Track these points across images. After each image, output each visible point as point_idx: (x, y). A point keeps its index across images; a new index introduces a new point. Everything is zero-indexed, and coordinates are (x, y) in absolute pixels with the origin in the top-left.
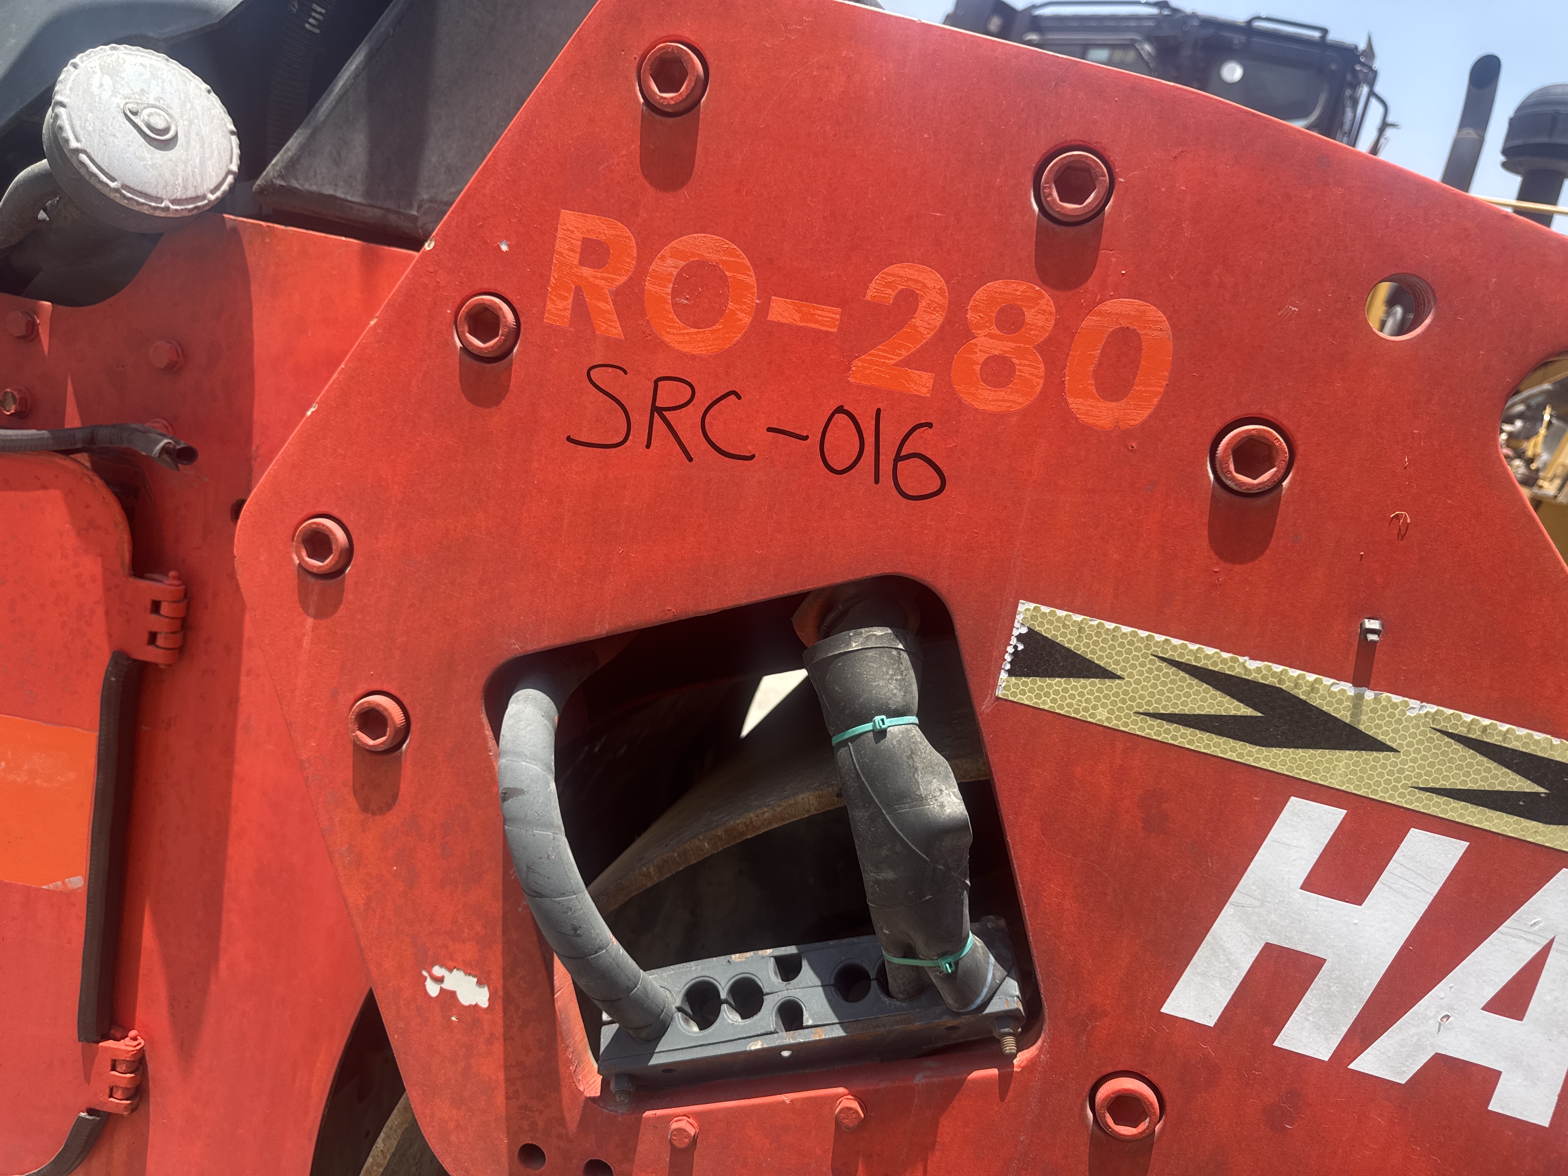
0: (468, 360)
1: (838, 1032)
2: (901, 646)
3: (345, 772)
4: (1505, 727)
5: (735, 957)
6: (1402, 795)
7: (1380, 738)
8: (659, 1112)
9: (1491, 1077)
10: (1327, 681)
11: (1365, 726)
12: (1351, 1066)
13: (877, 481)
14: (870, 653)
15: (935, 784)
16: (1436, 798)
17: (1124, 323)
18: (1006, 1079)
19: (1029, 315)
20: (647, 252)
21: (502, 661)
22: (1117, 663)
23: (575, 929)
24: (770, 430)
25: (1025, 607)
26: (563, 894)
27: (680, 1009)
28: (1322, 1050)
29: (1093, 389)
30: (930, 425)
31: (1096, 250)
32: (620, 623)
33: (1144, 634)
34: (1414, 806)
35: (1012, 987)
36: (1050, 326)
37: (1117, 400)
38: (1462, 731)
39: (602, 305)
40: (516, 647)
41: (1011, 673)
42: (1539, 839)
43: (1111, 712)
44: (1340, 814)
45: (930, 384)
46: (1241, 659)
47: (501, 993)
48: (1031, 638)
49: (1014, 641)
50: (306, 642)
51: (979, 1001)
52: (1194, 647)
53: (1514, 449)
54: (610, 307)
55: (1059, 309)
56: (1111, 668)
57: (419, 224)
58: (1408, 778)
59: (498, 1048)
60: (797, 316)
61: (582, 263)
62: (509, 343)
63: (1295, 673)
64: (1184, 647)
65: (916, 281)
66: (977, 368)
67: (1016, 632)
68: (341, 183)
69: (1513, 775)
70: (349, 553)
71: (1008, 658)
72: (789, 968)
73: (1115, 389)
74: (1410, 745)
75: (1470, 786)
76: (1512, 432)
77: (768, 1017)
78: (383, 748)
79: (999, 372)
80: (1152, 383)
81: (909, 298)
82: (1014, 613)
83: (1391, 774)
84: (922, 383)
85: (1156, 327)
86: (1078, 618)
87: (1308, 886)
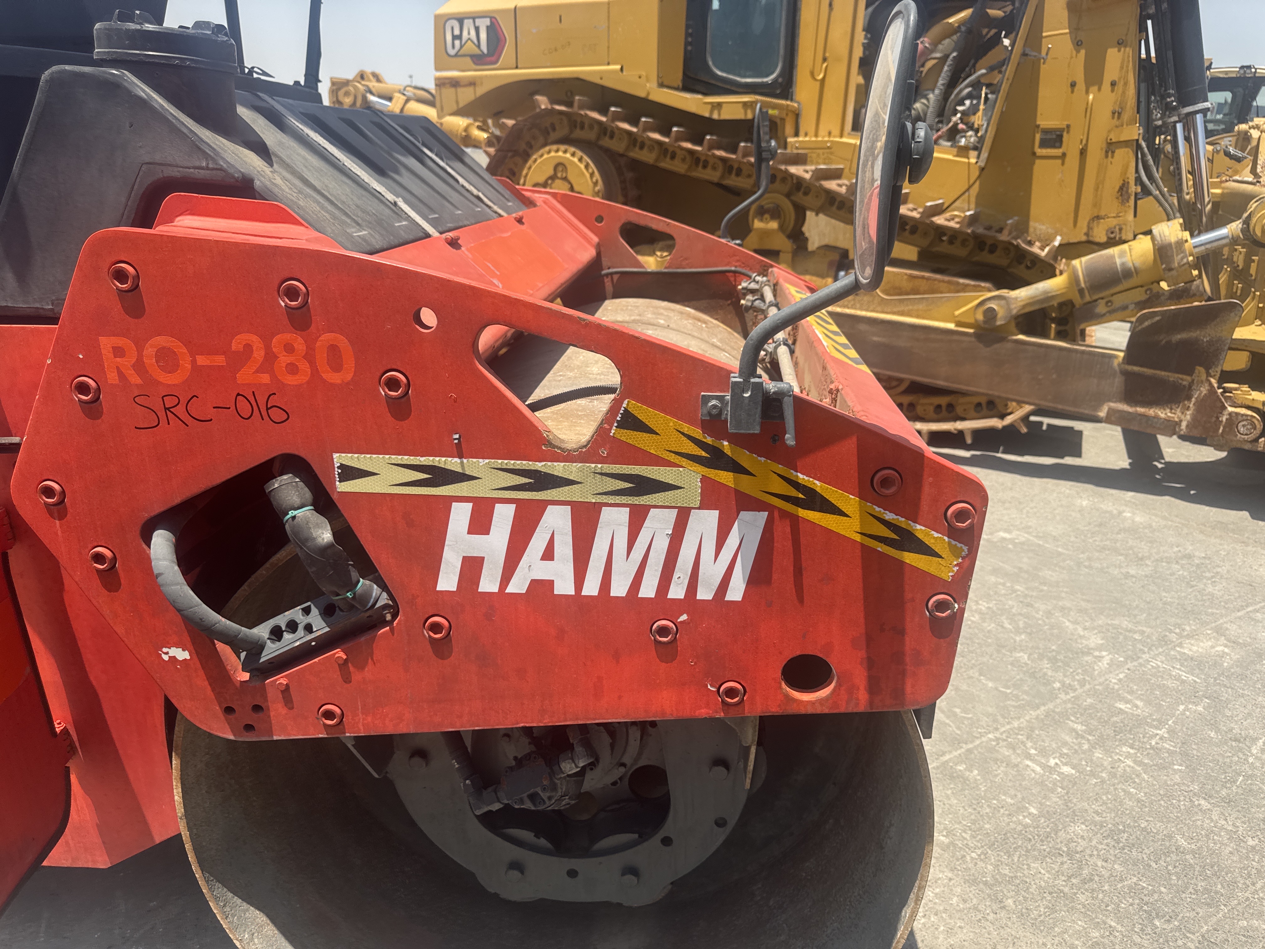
0: (83, 404)
1: (327, 629)
2: (298, 480)
3: (96, 582)
4: (512, 462)
5: (287, 613)
6: (489, 493)
7: (474, 475)
8: (271, 680)
9: (550, 584)
10: (450, 459)
11: (467, 472)
12: (507, 591)
13: (263, 419)
14: (284, 486)
15: (320, 531)
16: (500, 492)
17: (331, 343)
18: (392, 630)
19: (295, 345)
20: (140, 349)
21: (143, 521)
22: (375, 469)
23: (201, 619)
24: (214, 408)
25: (336, 456)
27: (268, 639)
28: (495, 589)
29: (329, 369)
30: (274, 394)
31: (311, 317)
32: (184, 496)
33: (381, 456)
34: (494, 496)
35: (385, 595)
36: (305, 348)
37: (339, 372)
38: (499, 466)
39: (129, 372)
40: (146, 516)
41: (340, 481)
42: (537, 498)
43: (381, 487)
44: (470, 505)
45: (269, 378)
46: (419, 458)
47: (194, 651)
48: (342, 466)
49: (336, 469)
50: (59, 533)
51: (370, 604)
52: (400, 457)
53: (966, 124)
54: (133, 372)
55: (305, 341)
56: (375, 471)
57: (56, 311)
58: (488, 487)
59: (201, 673)
60: (209, 362)
61: (115, 357)
62: (97, 395)
63: (437, 459)
64: (396, 458)
65: (249, 340)
66: (284, 369)
67: (336, 466)
68: (8, 299)
69: (521, 478)
70: (63, 492)
71: (337, 476)
72: (307, 611)
73: (337, 367)
74: (485, 475)
75: (509, 485)
76: (964, 111)
77: (301, 632)
78: (107, 568)
79: (293, 369)
80: (349, 364)
81: (248, 347)
82: (333, 459)
83: (482, 487)
84: (265, 378)
85: (343, 342)
86: (356, 455)
87: (469, 532)
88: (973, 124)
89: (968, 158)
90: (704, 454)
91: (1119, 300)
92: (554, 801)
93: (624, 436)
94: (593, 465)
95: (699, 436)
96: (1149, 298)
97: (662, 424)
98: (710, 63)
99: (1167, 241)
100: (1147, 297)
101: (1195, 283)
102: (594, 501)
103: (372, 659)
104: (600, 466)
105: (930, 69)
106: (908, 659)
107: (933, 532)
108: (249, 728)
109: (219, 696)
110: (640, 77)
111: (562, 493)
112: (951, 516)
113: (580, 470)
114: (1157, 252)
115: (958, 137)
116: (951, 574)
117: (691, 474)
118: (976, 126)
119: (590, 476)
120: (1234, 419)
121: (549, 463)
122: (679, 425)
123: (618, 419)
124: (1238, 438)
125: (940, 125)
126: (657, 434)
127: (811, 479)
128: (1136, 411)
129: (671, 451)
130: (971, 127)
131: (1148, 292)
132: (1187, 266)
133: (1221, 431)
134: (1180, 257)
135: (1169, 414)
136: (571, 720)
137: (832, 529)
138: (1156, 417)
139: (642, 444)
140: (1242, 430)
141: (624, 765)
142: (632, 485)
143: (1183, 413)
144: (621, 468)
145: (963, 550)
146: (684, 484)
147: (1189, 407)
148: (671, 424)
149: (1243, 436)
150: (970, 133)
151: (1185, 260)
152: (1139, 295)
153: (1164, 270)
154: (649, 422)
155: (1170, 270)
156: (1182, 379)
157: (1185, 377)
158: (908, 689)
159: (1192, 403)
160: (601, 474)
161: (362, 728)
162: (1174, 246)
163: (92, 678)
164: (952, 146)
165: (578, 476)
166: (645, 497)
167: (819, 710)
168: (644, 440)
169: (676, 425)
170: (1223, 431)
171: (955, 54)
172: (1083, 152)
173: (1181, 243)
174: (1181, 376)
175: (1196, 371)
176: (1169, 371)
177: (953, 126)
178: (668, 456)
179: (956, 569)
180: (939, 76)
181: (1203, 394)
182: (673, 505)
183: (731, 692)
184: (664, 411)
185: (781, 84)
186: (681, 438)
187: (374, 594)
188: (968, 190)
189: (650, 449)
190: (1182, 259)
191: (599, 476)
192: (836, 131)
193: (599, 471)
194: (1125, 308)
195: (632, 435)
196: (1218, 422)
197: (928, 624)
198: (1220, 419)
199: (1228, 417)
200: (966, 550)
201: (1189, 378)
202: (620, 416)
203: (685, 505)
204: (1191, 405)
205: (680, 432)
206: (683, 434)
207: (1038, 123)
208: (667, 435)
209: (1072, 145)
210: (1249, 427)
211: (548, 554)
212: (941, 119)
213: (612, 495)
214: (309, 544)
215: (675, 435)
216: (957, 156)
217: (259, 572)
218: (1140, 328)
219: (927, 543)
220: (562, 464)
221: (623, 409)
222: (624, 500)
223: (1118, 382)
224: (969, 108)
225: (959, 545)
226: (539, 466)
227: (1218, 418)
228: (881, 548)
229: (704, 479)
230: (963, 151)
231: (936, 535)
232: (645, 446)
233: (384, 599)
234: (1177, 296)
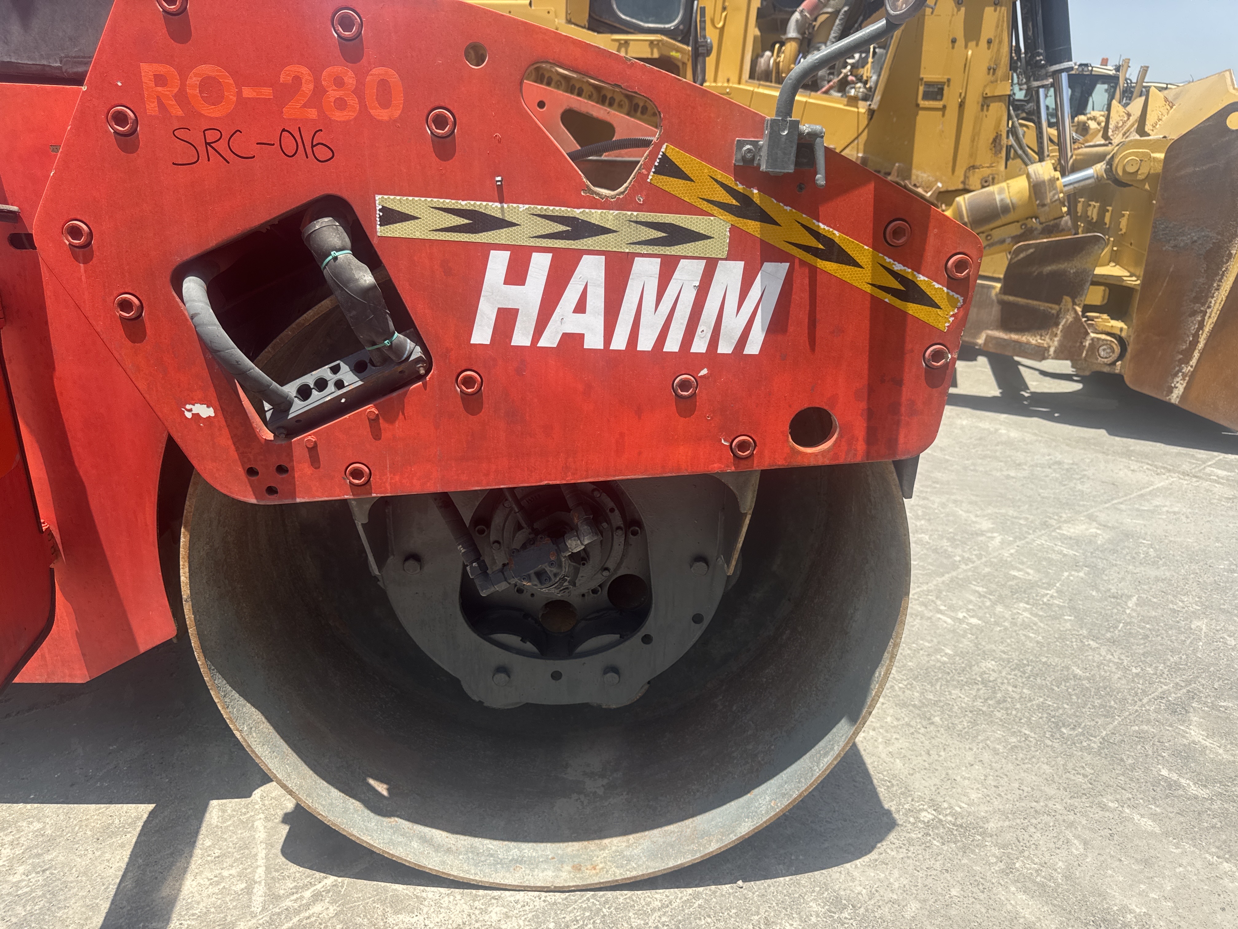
0: (118, 137)
1: (359, 383)
2: (337, 224)
3: (120, 331)
4: (551, 208)
5: (314, 372)
6: (526, 241)
7: (514, 221)
8: (298, 438)
9: (582, 336)
10: (490, 204)
11: (508, 218)
12: (538, 345)
13: (307, 157)
14: (324, 229)
15: (362, 274)
16: (538, 240)
17: (381, 77)
18: (425, 385)
19: (346, 79)
20: (183, 76)
21: (174, 267)
22: (417, 212)
23: (237, 362)
24: (257, 144)
25: (378, 197)
26: (228, 349)
27: (296, 397)
28: (527, 342)
29: (377, 105)
30: (321, 130)
31: (363, 49)
32: (220, 239)
33: (423, 199)
34: (532, 244)
35: (418, 349)
36: (355, 82)
37: (388, 108)
38: (539, 212)
39: (170, 102)
40: (178, 260)
41: (381, 225)
42: (573, 247)
43: (421, 232)
44: (508, 253)
45: (316, 114)
46: (459, 202)
47: (219, 408)
48: (384, 209)
49: (378, 212)
50: (83, 278)
51: (404, 357)
52: (442, 200)
54: (174, 103)
55: (356, 75)
56: (416, 215)
57: (64, 70)
58: (526, 234)
59: (225, 431)
60: (255, 94)
61: (156, 86)
62: (135, 126)
63: (478, 203)
64: (438, 201)
65: (299, 72)
66: (332, 104)
67: (378, 209)
69: (558, 225)
70: (91, 234)
71: (378, 219)
72: (335, 370)
73: (385, 104)
74: (524, 221)
75: (547, 232)
76: (853, 63)
77: (331, 387)
78: (134, 317)
79: (341, 104)
80: (398, 100)
81: (297, 79)
82: (375, 200)
83: (520, 234)
84: (313, 114)
85: (393, 77)
86: (398, 198)
87: (506, 283)
88: (862, 76)
89: (858, 108)
90: (734, 202)
91: (997, 234)
92: (558, 579)
93: (661, 182)
94: (629, 213)
95: (731, 183)
96: (1024, 233)
97: (697, 170)
98: (615, 6)
99: (1042, 179)
100: (1022, 231)
101: (1064, 219)
102: (627, 251)
103: (403, 414)
104: (635, 213)
105: (822, 23)
106: (903, 409)
107: (934, 283)
108: (271, 491)
109: (242, 455)
110: (549, 12)
111: (598, 242)
112: (952, 266)
113: (616, 218)
114: (1032, 189)
115: (848, 88)
116: (947, 324)
117: (721, 223)
118: (865, 78)
119: (625, 225)
120: (1095, 343)
121: (587, 210)
122: (713, 172)
123: (656, 164)
124: (1099, 361)
125: (832, 77)
126: (692, 181)
127: (831, 230)
128: (1011, 338)
129: (703, 199)
130: (860, 79)
131: (1023, 227)
132: (1058, 202)
133: (1084, 355)
134: (1052, 193)
135: (1039, 341)
136: (592, 477)
137: (846, 280)
138: (1028, 343)
139: (677, 191)
140: (1102, 353)
141: (606, 569)
142: (664, 235)
143: (1051, 339)
144: (656, 216)
145: (959, 301)
146: (714, 234)
147: (1057, 334)
148: (706, 171)
149: (1103, 360)
150: (859, 85)
151: (1056, 197)
152: (1015, 230)
153: (1038, 205)
154: (685, 167)
155: (1044, 205)
156: (1051, 308)
157: (1054, 306)
158: (901, 439)
159: (1060, 330)
160: (636, 222)
161: (389, 487)
162: (1047, 184)
163: (81, 473)
164: (842, 96)
165: (613, 224)
166: (676, 247)
167: (821, 462)
168: (679, 187)
169: (710, 172)
170: (1086, 355)
171: (846, 9)
172: (962, 105)
173: (1053, 181)
174: (1050, 305)
175: (1064, 301)
176: (1040, 300)
177: (843, 78)
178: (700, 204)
179: (951, 319)
180: (831, 29)
181: (1069, 322)
182: (702, 255)
183: (743, 446)
184: (699, 156)
185: (682, 31)
186: (714, 185)
187: (408, 348)
188: (857, 138)
189: (684, 196)
190: (1054, 195)
191: (633, 224)
192: (734, 78)
193: (634, 219)
194: (1003, 241)
195: (668, 182)
196: (1082, 347)
197: (923, 374)
198: (1084, 344)
199: (1091, 342)
200: (961, 301)
201: (1057, 307)
202: (658, 161)
203: (713, 256)
204: (1059, 332)
205: (713, 179)
206: (716, 181)
207: (922, 76)
208: (701, 182)
209: (951, 97)
210: (1108, 351)
211: (581, 307)
212: (832, 71)
213: (645, 245)
214: (351, 285)
215: (708, 182)
216: (847, 105)
217: (285, 332)
218: (1016, 259)
219: (928, 293)
220: (600, 211)
221: (661, 153)
222: (656, 250)
223: (995, 311)
224: (858, 61)
225: (956, 296)
226: (577, 213)
227: (1082, 343)
228: (888, 299)
229: (734, 229)
230: (853, 101)
231: (937, 286)
232: (679, 194)
233: (418, 352)
234: (1048, 230)
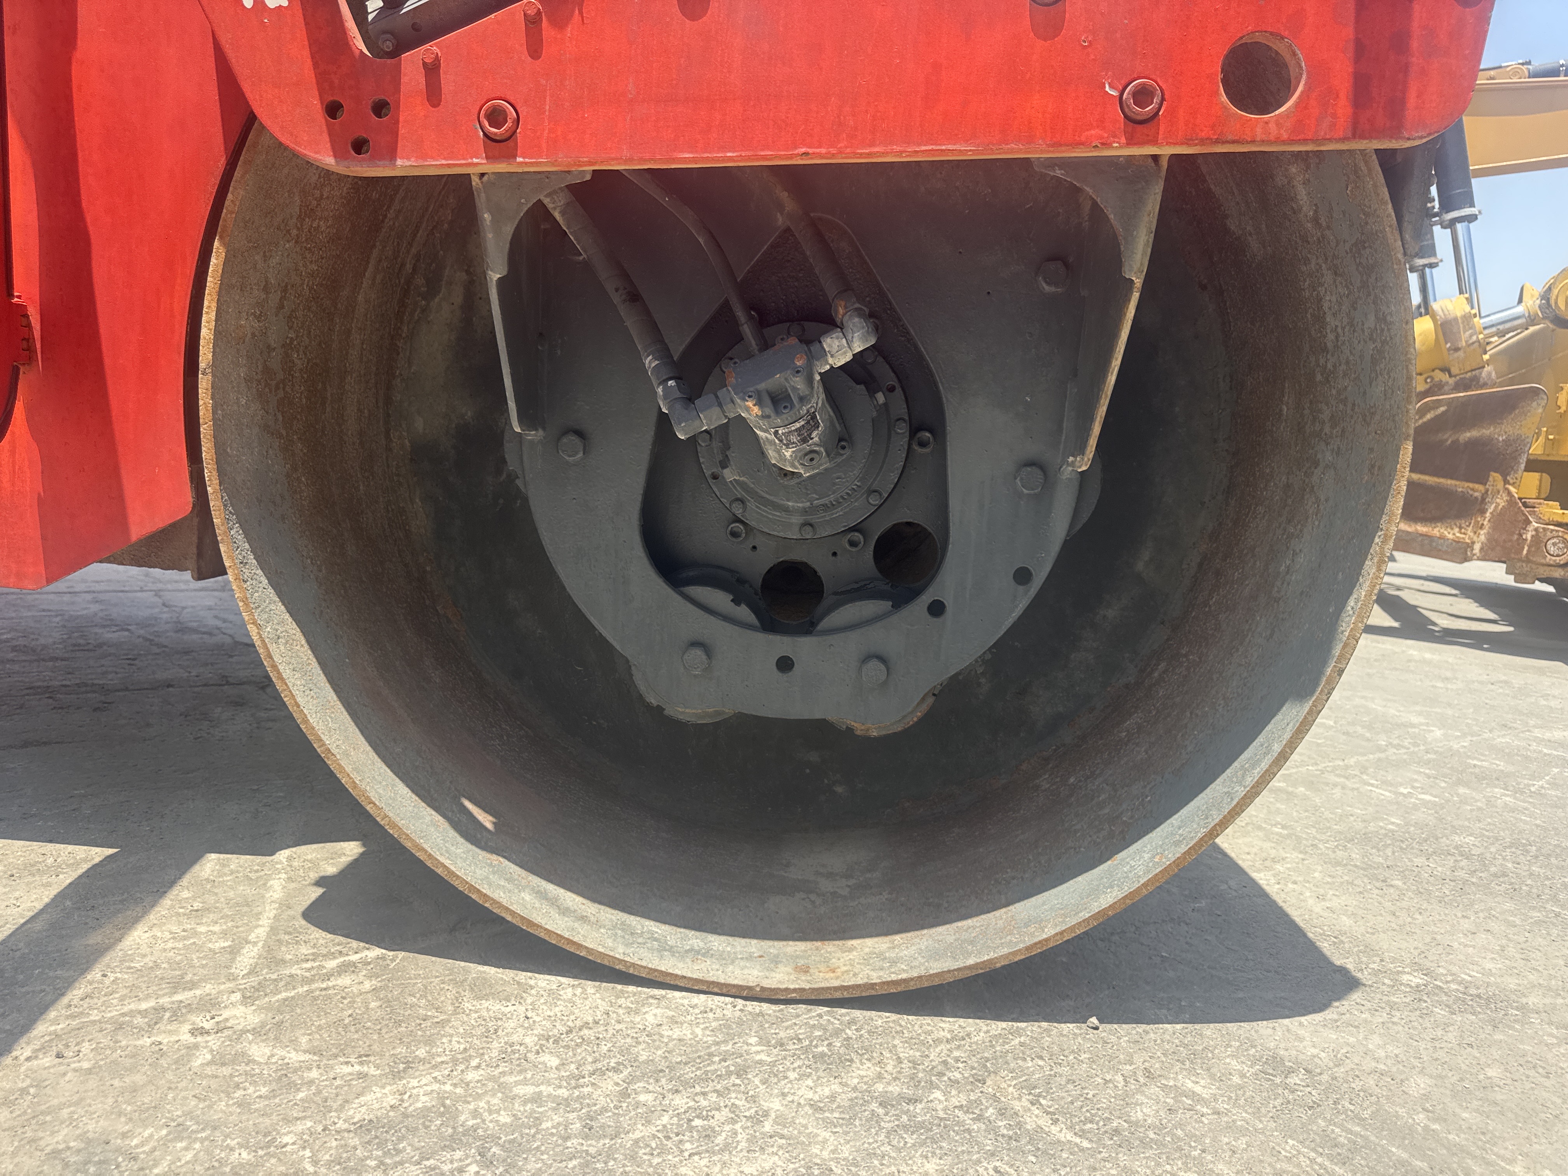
59: (302, 33)
96: (1430, 388)
99: (1452, 316)
100: (1427, 386)
101: (1485, 369)
108: (361, 147)
114: (1439, 329)
120: (1541, 535)
124: (1548, 560)
128: (1416, 530)
131: (1429, 380)
132: (1477, 344)
133: (1525, 552)
134: (1468, 333)
135: (1458, 535)
138: (1442, 537)
140: (1552, 550)
143: (1475, 533)
147: (1483, 524)
149: (1554, 558)
151: (1474, 338)
152: (1418, 384)
153: (1449, 349)
155: (1457, 349)
156: (1473, 489)
157: (1477, 486)
159: (1487, 520)
162: (1460, 321)
170: (1528, 551)
174: (1471, 485)
175: (1491, 479)
176: (1457, 479)
181: (1500, 507)
183: (1142, 97)
190: (1471, 336)
196: (1521, 540)
198: (1524, 537)
199: (1534, 533)
201: (1481, 488)
204: (1485, 523)
210: (1561, 545)
218: (1420, 422)
227: (1521, 535)
234: (1463, 385)
